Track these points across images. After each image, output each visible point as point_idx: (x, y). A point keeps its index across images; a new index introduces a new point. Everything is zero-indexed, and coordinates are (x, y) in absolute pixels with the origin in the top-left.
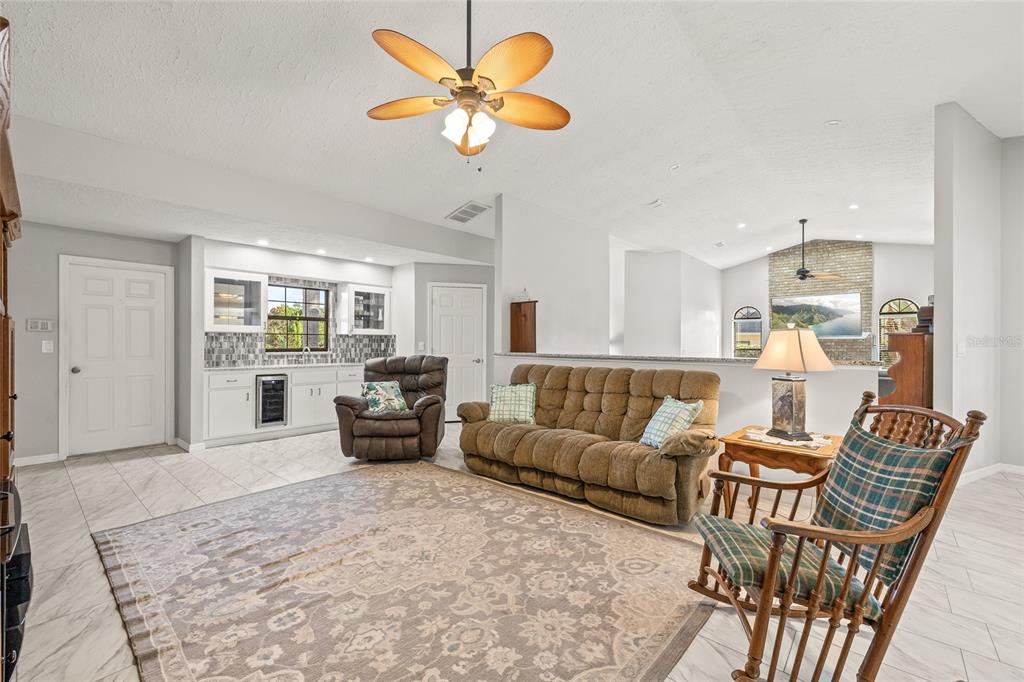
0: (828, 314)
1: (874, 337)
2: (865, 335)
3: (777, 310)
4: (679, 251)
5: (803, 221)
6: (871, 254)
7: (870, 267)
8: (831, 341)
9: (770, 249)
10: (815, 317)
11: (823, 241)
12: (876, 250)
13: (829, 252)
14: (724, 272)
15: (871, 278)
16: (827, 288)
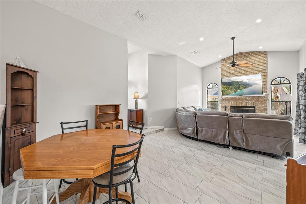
0: (246, 85)
1: (268, 95)
2: (264, 94)
3: (224, 84)
4: (176, 55)
5: (233, 38)
6: (266, 57)
7: (266, 63)
8: (248, 97)
9: (221, 57)
10: (240, 86)
11: (244, 52)
12: (269, 55)
13: (247, 57)
14: (203, 68)
15: (267, 68)
16: (246, 73)
